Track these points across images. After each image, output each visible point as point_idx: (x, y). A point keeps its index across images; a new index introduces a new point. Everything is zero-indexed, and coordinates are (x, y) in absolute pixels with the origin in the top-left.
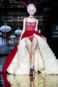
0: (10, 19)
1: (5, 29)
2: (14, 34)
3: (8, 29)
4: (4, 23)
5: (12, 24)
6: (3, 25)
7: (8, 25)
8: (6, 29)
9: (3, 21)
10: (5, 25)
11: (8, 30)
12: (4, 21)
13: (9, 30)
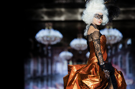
0: (60, 14)
1: (47, 37)
2: (69, 48)
3: (56, 38)
4: (46, 24)
5: (63, 25)
6: (44, 28)
7: (55, 28)
8: (51, 38)
9: (43, 18)
10: (49, 29)
11: (55, 40)
12: (46, 18)
13: (58, 41)
